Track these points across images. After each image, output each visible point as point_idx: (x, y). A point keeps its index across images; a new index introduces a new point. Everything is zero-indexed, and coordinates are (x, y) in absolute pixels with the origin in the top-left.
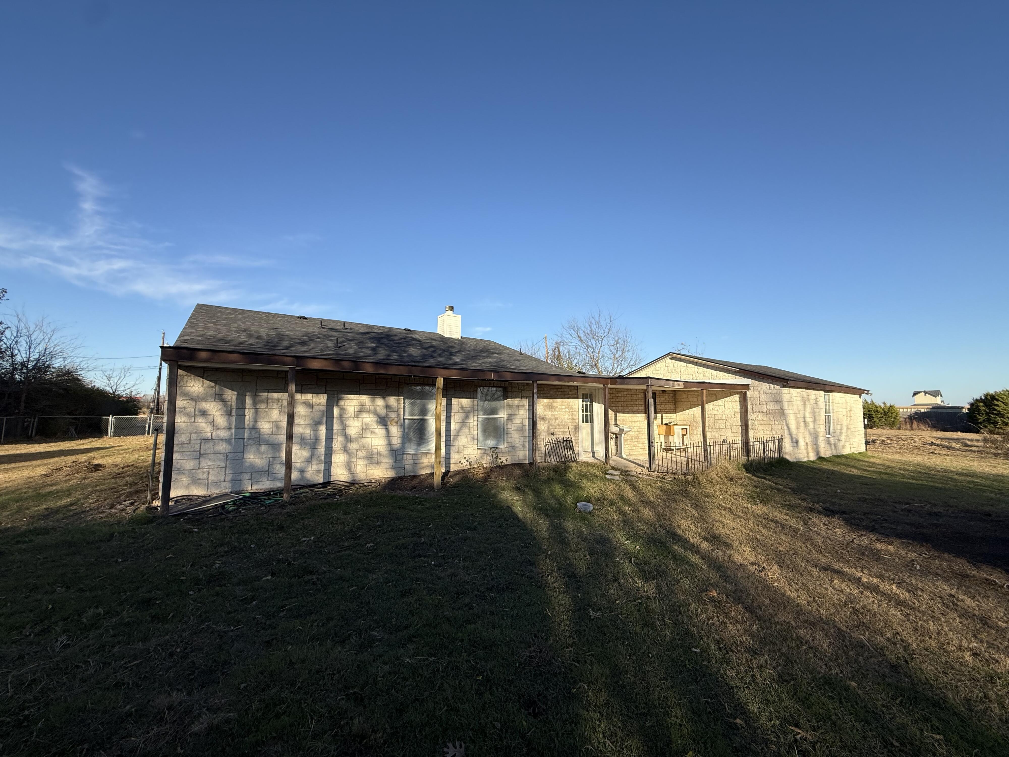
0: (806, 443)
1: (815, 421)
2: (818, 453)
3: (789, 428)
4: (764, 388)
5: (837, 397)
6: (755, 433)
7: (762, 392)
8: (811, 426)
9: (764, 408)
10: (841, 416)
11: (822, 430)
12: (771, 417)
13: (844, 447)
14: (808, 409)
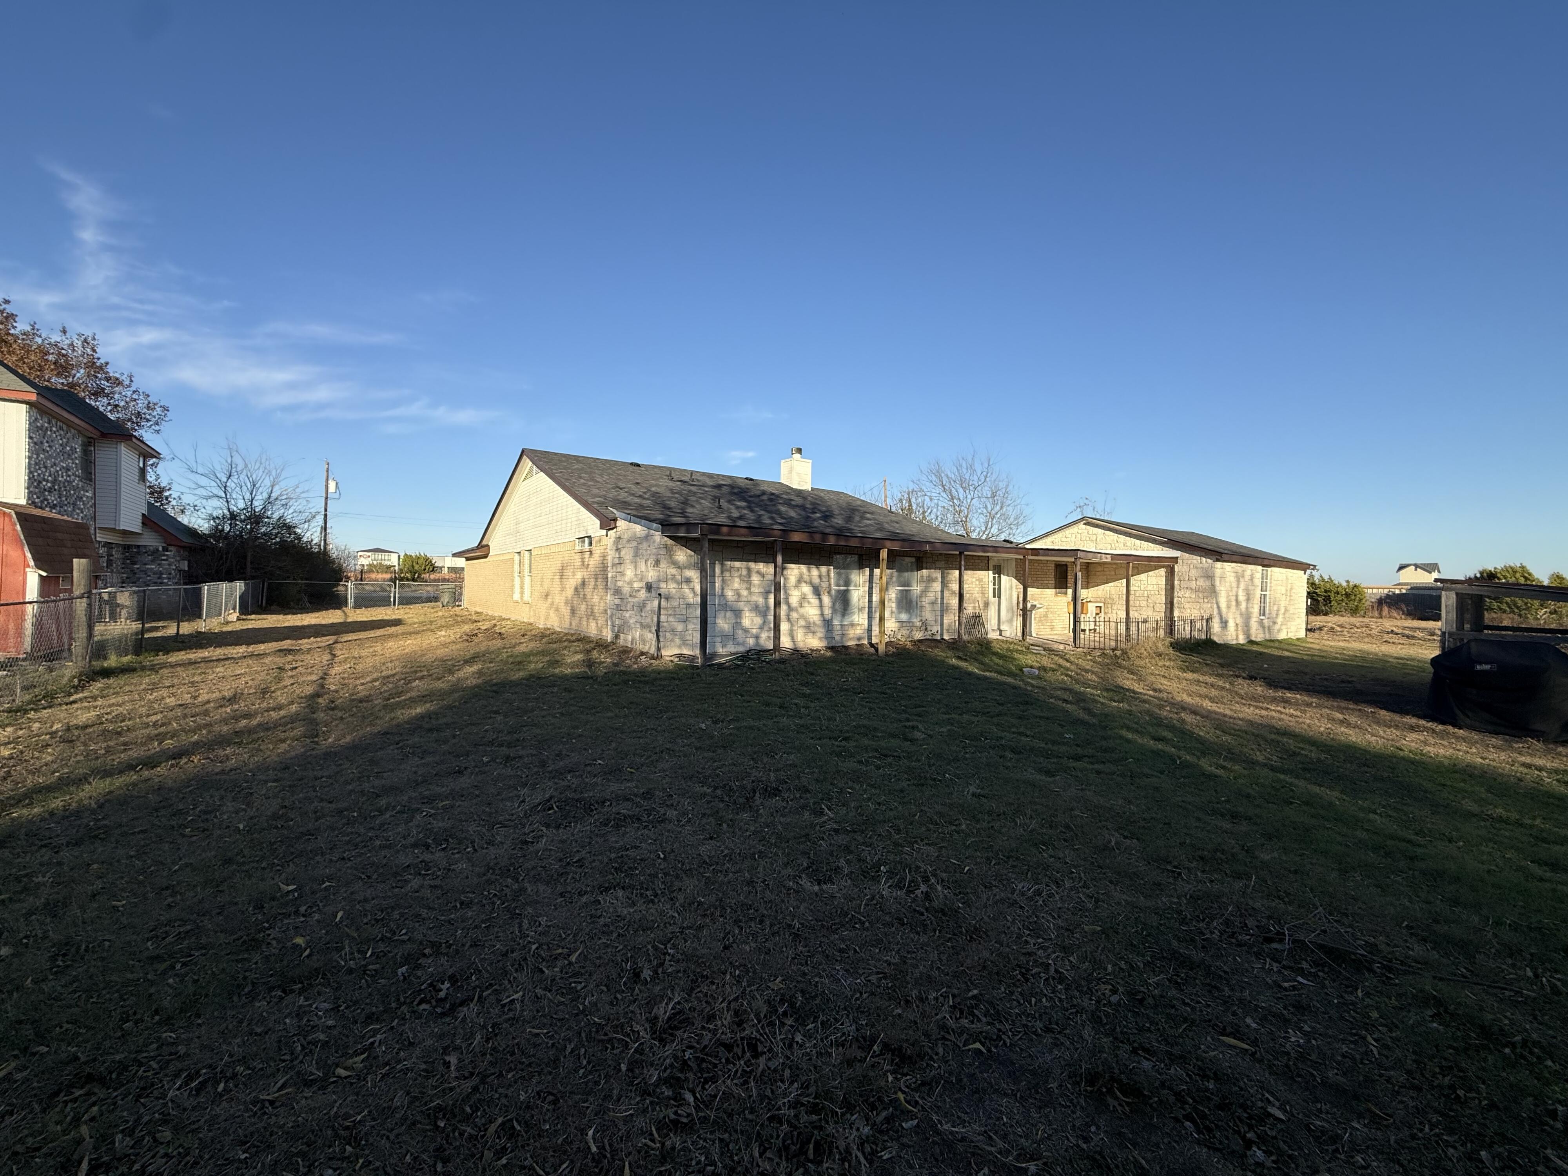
0: (1237, 625)
1: (1248, 600)
2: (1247, 634)
3: (1218, 607)
4: (1195, 562)
5: (1276, 573)
6: (1180, 612)
7: (1192, 566)
8: (1243, 606)
9: (1193, 584)
10: (1279, 595)
11: (1256, 610)
12: (1201, 595)
13: (1279, 631)
14: (1242, 586)
